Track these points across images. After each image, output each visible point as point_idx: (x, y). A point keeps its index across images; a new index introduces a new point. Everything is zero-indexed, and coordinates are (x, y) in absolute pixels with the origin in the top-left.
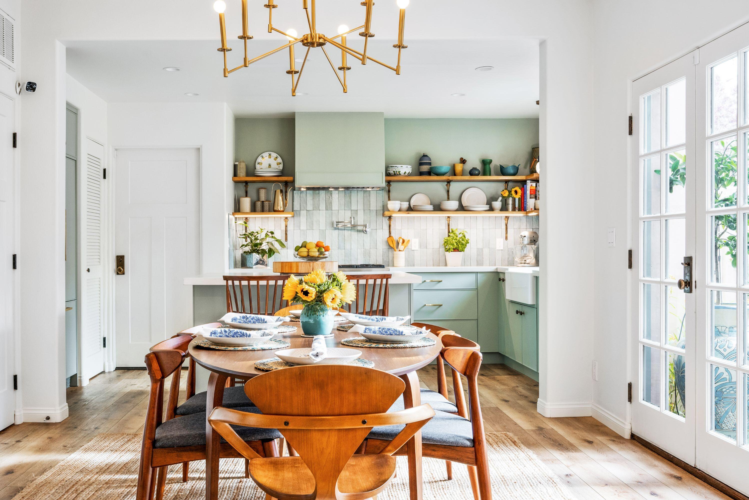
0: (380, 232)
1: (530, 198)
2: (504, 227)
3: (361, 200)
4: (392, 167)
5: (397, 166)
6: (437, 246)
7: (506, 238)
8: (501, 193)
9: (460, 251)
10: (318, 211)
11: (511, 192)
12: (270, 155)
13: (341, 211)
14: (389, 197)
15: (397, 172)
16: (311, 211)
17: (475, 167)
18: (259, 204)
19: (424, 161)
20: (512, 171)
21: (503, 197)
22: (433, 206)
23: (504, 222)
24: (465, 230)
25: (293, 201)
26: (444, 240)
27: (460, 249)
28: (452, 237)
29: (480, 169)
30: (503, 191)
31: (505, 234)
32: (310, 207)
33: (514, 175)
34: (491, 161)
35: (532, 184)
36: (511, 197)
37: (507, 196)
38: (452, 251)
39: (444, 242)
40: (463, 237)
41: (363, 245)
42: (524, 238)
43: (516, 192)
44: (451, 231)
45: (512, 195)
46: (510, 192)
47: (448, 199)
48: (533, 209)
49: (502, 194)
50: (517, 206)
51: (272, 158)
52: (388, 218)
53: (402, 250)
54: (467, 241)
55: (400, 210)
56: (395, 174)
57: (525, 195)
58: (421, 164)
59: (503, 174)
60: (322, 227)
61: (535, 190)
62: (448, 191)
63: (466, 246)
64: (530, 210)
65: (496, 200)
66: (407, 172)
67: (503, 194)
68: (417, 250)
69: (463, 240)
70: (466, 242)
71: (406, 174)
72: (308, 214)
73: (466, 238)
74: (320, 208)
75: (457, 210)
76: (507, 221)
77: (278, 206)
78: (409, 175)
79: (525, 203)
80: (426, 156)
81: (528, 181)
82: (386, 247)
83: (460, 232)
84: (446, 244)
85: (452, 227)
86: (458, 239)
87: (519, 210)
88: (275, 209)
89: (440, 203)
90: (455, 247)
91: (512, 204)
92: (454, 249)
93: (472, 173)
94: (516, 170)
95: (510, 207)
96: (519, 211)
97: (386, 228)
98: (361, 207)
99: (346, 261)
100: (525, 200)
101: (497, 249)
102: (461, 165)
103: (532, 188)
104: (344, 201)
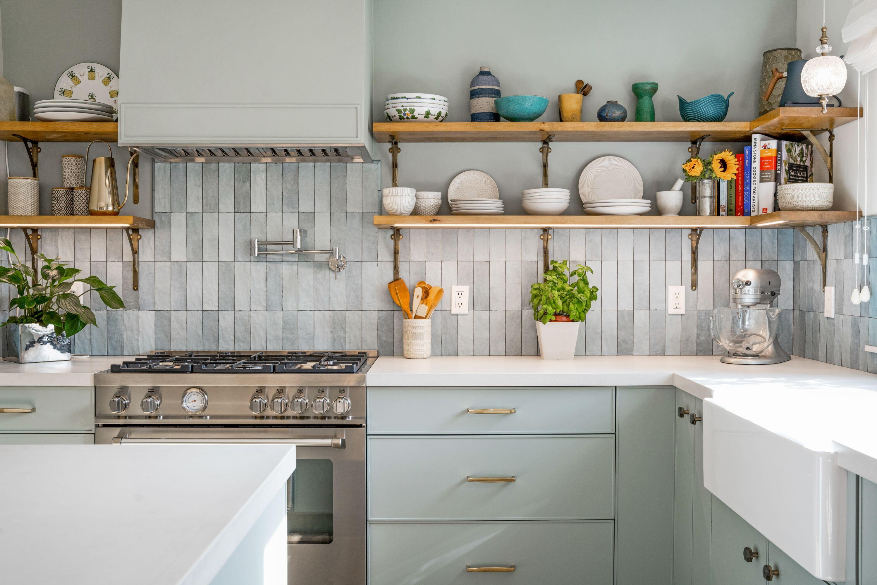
0: (370, 269)
1: (762, 180)
2: (687, 256)
3: (323, 190)
4: (393, 99)
5: (407, 95)
6: (515, 304)
7: (694, 285)
8: (684, 166)
9: (573, 321)
10: (216, 214)
11: (710, 163)
12: (92, 71)
13: (272, 214)
14: (394, 179)
15: (407, 112)
16: (197, 215)
17: (613, 99)
18: (61, 195)
19: (481, 87)
20: (710, 110)
21: (688, 178)
22: (504, 203)
23: (687, 245)
24: (588, 264)
25: (153, 190)
26: (530, 289)
27: (573, 314)
28: (550, 284)
29: (626, 106)
30: (690, 161)
31: (690, 274)
32: (194, 206)
33: (719, 119)
34: (654, 88)
35: (767, 142)
36: (710, 178)
37: (698, 174)
38: (551, 321)
39: (530, 297)
40: (582, 284)
41: (328, 299)
42: (747, 287)
43: (724, 164)
44: (551, 267)
45: (712, 171)
46: (707, 164)
47: (546, 184)
48: (770, 211)
49: (684, 171)
50: (723, 202)
51: (98, 81)
52: (391, 232)
53: (424, 316)
54: (592, 292)
55: (416, 212)
56: (401, 118)
57: (746, 173)
58: (474, 94)
59: (686, 117)
60: (226, 255)
61: (776, 157)
62: (545, 166)
63: (588, 306)
64: (761, 213)
65: (669, 187)
66: (434, 112)
67: (687, 169)
68: (466, 315)
69: (580, 291)
70: (589, 295)
71: (431, 118)
72: (190, 222)
73: (590, 286)
74: (221, 206)
75: (565, 213)
76: (694, 243)
77: (99, 200)
78: (440, 119)
79: (746, 193)
80: (488, 73)
81: (754, 136)
82: (385, 306)
83: (572, 270)
84: (536, 301)
85: (556, 255)
86: (568, 288)
87: (730, 213)
88: (94, 207)
89: (523, 194)
90: (558, 311)
91: (711, 197)
92: (555, 314)
93: (604, 114)
94: (724, 107)
95: (707, 205)
96: (728, 215)
97: (386, 256)
98: (322, 205)
99: (284, 341)
100: (747, 187)
101: (670, 312)
102: (579, 96)
103: (767, 154)
104: (281, 188)
